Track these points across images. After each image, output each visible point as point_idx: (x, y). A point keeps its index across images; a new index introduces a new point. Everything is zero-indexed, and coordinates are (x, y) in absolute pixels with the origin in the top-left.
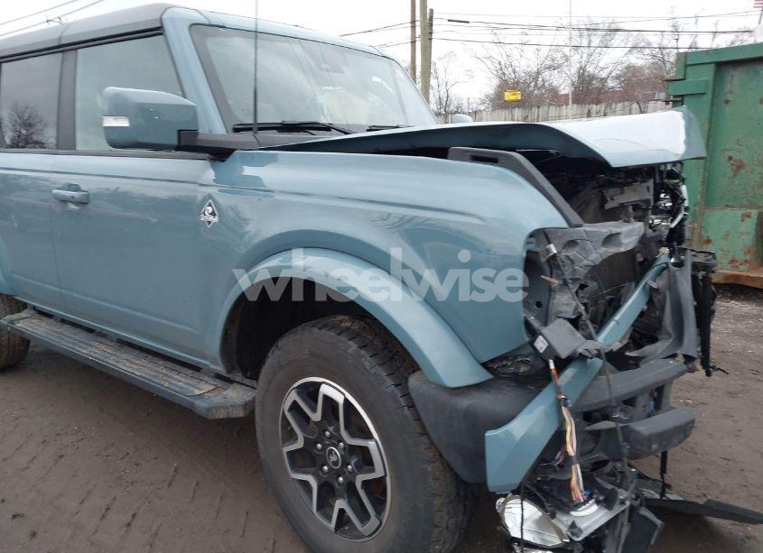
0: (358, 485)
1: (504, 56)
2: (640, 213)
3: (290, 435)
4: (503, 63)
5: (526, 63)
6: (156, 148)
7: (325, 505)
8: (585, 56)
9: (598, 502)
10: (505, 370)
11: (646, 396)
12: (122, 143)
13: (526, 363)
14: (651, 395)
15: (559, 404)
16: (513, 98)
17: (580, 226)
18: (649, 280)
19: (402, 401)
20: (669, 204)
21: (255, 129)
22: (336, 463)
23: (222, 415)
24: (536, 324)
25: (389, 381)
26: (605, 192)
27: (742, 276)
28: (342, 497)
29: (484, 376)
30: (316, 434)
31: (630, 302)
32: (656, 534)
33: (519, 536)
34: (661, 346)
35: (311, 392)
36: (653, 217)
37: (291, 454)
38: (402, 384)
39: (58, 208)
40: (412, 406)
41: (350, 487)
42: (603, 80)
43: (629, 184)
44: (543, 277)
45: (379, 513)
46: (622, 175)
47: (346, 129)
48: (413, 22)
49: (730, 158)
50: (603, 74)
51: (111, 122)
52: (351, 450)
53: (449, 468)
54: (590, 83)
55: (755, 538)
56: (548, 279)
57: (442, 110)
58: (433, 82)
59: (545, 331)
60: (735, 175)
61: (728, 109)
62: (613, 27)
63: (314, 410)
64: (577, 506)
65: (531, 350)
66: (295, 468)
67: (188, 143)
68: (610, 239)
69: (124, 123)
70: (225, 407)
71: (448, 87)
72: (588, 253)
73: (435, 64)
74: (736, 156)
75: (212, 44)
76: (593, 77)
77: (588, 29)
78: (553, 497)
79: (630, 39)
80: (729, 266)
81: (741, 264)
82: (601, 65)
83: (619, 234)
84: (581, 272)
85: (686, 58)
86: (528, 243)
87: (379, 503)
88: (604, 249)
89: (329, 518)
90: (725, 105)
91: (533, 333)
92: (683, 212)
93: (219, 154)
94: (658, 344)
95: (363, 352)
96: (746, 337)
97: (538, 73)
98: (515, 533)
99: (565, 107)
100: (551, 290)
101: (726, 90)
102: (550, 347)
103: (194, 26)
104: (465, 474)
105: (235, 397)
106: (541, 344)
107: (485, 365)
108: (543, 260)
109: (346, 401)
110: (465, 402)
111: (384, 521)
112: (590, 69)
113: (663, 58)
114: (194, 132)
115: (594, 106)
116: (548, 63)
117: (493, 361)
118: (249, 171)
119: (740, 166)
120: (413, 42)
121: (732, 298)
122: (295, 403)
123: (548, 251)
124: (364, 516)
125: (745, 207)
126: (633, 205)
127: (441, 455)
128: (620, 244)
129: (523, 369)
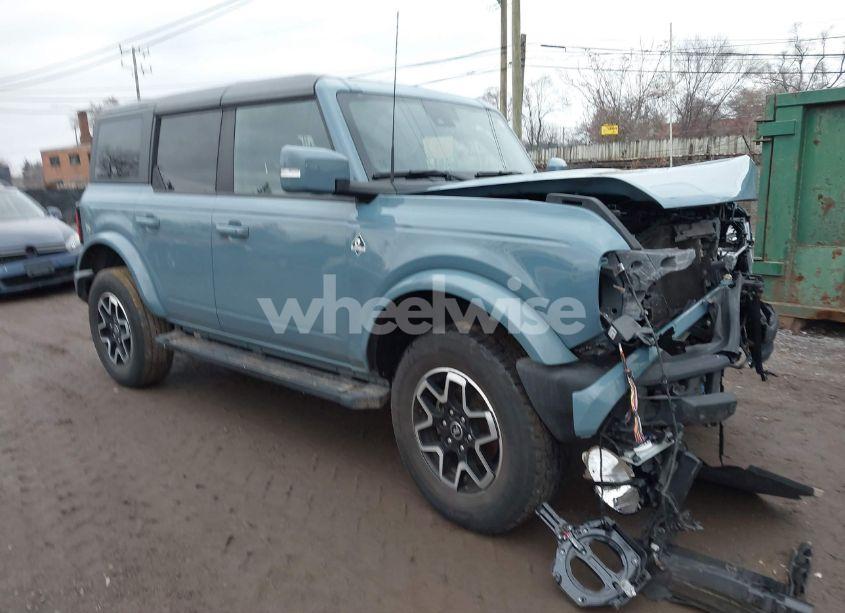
0: (477, 448)
1: (603, 83)
2: (708, 246)
3: (422, 416)
4: (601, 92)
5: (627, 89)
6: (317, 193)
7: (449, 470)
8: (693, 82)
9: (653, 441)
10: (587, 353)
11: (697, 380)
12: (293, 189)
13: (601, 347)
14: (702, 380)
15: (626, 375)
16: (610, 132)
17: (640, 249)
18: (708, 298)
19: (512, 380)
20: (735, 239)
21: (392, 176)
22: (458, 435)
23: (362, 406)
24: (609, 320)
25: (501, 367)
26: (675, 227)
27: (834, 312)
28: (463, 459)
29: (572, 358)
30: (444, 413)
31: (688, 312)
32: (695, 468)
33: (599, 480)
34: (712, 346)
35: (439, 381)
36: (720, 249)
37: (421, 432)
38: (511, 368)
39: (218, 241)
40: (519, 383)
41: (471, 452)
42: (716, 108)
43: (697, 221)
44: (615, 286)
45: (493, 468)
46: (693, 214)
47: (461, 176)
48: (504, 48)
49: (820, 197)
50: (715, 101)
51: (288, 173)
52: (472, 422)
53: (547, 429)
54: (699, 112)
55: (800, 512)
56: (618, 288)
57: (534, 141)
58: (525, 111)
59: (615, 323)
60: (826, 213)
61: (817, 150)
62: (725, 50)
63: (441, 393)
64: (638, 445)
65: (605, 338)
66: (424, 443)
67: (342, 190)
68: (666, 261)
69: (296, 174)
70: (366, 400)
71: (541, 115)
72: (649, 271)
73: (528, 91)
74: (825, 195)
75: (353, 106)
76: (702, 104)
77: (697, 54)
78: (622, 442)
79: (745, 63)
80: (821, 303)
81: (833, 301)
82: (712, 91)
83: (673, 257)
84: (646, 286)
85: (775, 99)
86: (602, 261)
87: (493, 460)
88: (661, 268)
89: (453, 480)
90: (814, 146)
91: (606, 325)
92: (746, 245)
93: (364, 198)
94: (709, 344)
95: (481, 346)
96: (832, 368)
97: (640, 101)
98: (596, 478)
99: (665, 141)
100: (623, 300)
101: (815, 131)
102: (618, 334)
103: (340, 93)
104: (558, 433)
105: (372, 394)
106: (612, 333)
107: (573, 350)
108: (616, 275)
109: (468, 384)
110: (558, 375)
111: (497, 475)
112: (699, 95)
113: (784, 81)
114: (347, 182)
115: (697, 140)
116: (652, 90)
117: (578, 347)
118: (385, 211)
119: (829, 205)
120: (504, 70)
121: (825, 335)
122: (426, 391)
123: (619, 268)
124: (481, 472)
125: (836, 244)
126: (702, 239)
127: (540, 419)
128: (675, 265)
129: (600, 352)
